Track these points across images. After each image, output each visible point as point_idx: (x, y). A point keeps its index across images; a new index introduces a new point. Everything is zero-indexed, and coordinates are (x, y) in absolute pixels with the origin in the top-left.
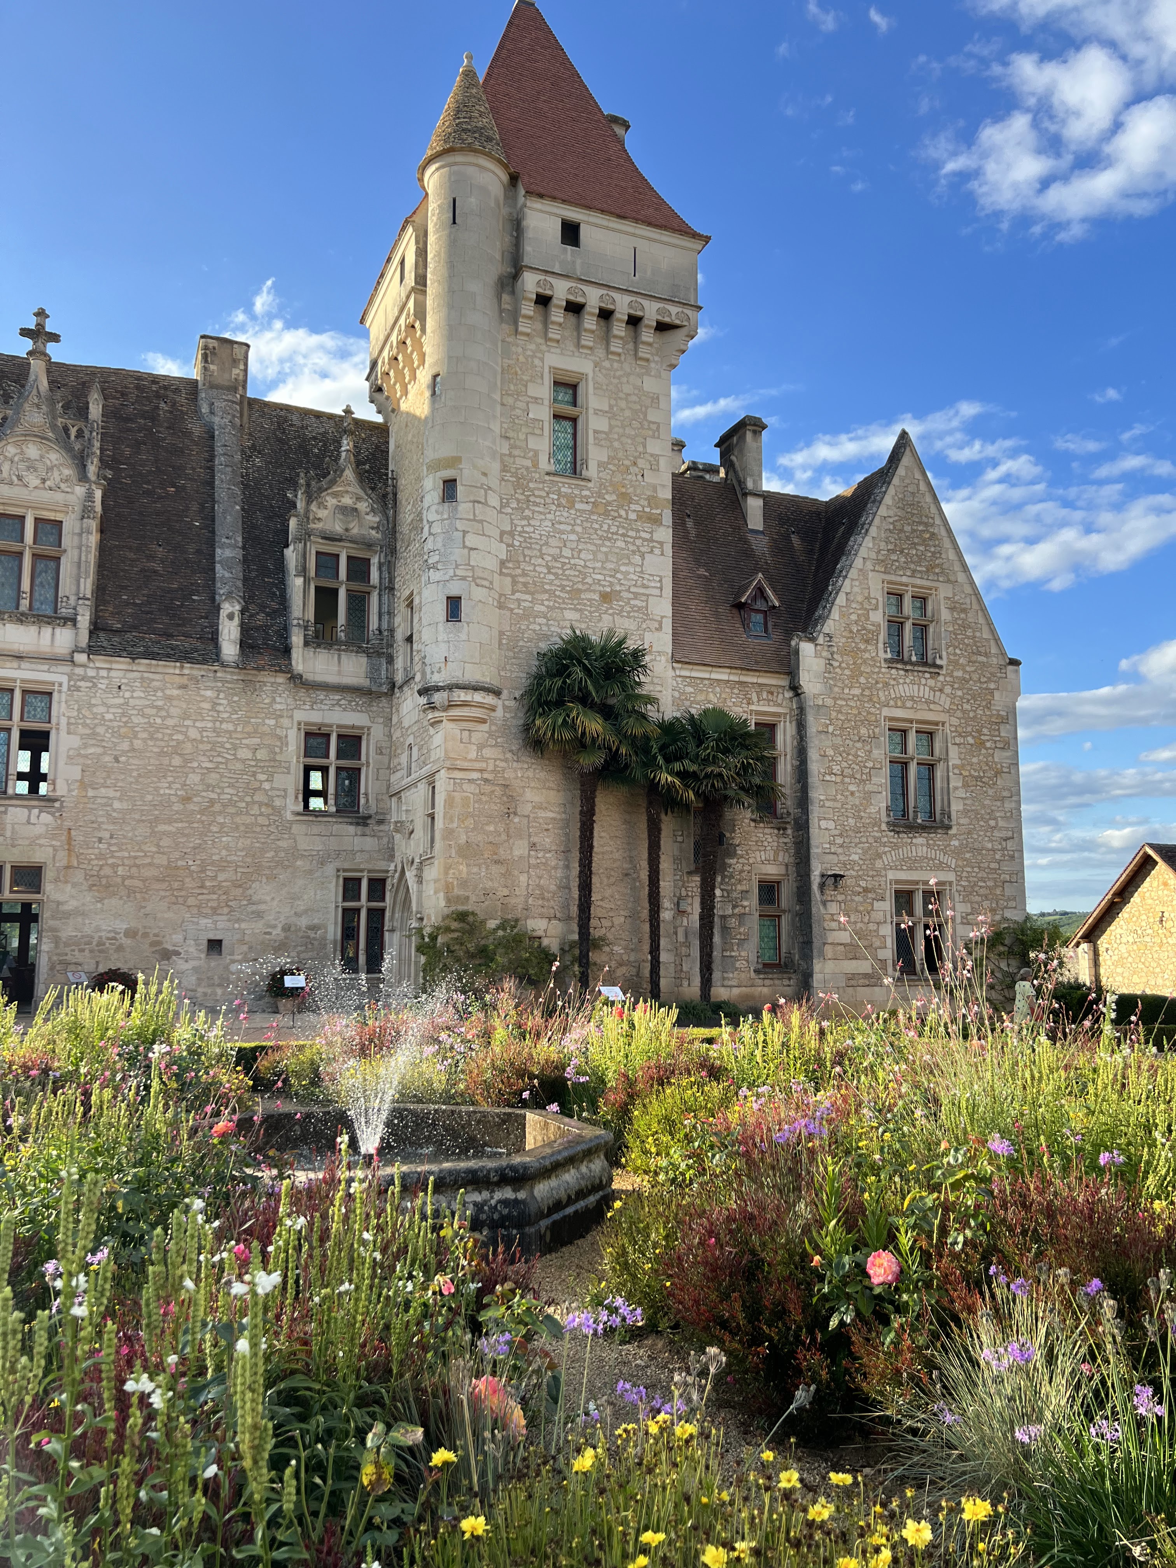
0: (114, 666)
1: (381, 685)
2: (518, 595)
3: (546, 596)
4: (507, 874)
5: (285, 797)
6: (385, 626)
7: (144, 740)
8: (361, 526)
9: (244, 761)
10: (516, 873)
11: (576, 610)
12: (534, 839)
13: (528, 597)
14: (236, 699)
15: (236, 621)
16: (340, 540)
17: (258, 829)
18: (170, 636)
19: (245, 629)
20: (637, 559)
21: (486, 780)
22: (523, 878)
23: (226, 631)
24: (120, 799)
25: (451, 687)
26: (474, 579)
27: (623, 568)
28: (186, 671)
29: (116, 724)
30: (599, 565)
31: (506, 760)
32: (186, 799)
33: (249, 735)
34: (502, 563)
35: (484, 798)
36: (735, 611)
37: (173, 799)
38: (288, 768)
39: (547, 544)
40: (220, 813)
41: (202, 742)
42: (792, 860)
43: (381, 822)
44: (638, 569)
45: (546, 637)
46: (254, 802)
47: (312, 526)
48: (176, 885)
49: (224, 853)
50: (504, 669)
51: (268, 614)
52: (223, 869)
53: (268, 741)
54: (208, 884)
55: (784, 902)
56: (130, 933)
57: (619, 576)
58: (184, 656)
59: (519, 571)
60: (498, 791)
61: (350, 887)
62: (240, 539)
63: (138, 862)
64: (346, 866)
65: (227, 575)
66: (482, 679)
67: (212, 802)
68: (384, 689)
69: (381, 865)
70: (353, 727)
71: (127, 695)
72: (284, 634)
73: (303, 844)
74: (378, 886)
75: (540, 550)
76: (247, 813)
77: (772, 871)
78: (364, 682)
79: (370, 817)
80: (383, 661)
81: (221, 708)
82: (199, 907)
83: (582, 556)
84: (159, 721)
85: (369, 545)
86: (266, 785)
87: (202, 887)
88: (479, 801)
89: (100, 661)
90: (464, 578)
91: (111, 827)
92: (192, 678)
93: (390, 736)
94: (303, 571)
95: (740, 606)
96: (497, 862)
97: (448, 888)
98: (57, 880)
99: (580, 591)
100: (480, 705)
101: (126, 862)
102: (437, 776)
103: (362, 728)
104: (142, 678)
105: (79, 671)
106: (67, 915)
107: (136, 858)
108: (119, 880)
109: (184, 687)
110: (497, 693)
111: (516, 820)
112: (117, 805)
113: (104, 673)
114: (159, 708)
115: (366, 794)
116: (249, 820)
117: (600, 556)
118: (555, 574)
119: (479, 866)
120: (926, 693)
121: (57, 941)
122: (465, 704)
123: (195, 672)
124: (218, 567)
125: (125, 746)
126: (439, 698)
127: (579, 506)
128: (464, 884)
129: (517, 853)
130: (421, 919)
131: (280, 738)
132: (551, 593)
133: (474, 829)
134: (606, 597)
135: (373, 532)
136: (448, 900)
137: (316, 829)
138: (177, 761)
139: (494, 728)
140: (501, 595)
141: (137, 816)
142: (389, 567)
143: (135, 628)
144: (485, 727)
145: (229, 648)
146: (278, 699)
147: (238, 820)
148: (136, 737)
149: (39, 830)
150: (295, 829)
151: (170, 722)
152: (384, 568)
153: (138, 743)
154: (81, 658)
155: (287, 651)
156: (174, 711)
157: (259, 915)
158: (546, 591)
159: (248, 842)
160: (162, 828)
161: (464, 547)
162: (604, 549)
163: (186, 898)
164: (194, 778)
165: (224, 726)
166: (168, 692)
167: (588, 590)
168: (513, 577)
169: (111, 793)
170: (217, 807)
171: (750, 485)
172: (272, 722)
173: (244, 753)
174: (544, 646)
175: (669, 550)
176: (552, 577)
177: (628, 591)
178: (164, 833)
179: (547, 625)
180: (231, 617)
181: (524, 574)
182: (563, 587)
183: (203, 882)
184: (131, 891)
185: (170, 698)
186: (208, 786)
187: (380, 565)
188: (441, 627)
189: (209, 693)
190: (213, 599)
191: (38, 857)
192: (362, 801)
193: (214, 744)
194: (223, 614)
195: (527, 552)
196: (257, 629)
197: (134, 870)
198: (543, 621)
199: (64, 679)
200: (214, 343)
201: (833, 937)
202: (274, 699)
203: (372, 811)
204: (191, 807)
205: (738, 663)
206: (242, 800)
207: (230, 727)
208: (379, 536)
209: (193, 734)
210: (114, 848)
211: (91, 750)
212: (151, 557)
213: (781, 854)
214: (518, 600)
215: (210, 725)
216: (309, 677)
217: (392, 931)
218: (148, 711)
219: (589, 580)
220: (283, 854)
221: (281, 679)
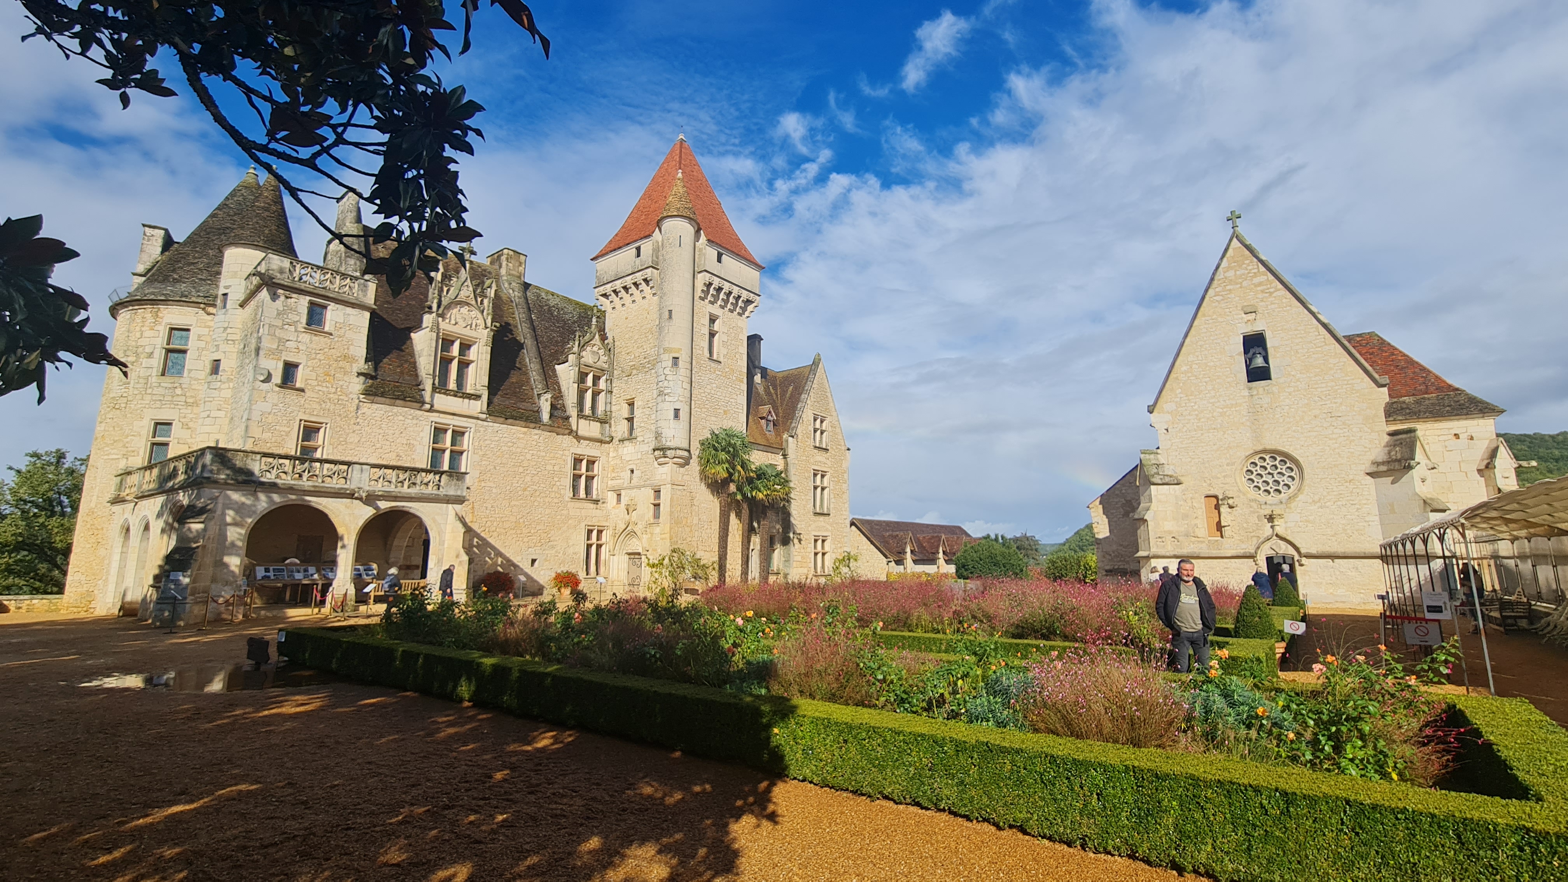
0: (497, 422)
1: (606, 437)
2: (696, 409)
4: (691, 531)
5: (563, 489)
6: (607, 410)
7: (507, 459)
8: (599, 361)
9: (549, 471)
11: (715, 417)
12: (700, 516)
13: (700, 410)
14: (547, 440)
15: (549, 403)
16: (592, 367)
17: (553, 505)
18: (520, 407)
19: (552, 406)
20: (735, 397)
21: (684, 490)
23: (545, 407)
25: (676, 449)
26: (686, 402)
27: (731, 400)
28: (527, 426)
29: (496, 450)
30: (723, 398)
31: (691, 481)
32: (525, 490)
33: (552, 459)
37: (519, 489)
38: (565, 475)
39: (706, 388)
40: (538, 496)
41: (532, 461)
43: (603, 503)
44: (735, 401)
46: (552, 491)
47: (580, 359)
48: (519, 532)
49: (539, 516)
51: (555, 399)
52: (539, 524)
53: (559, 462)
54: (532, 531)
57: (729, 403)
59: (697, 399)
61: (590, 534)
63: (503, 520)
64: (590, 524)
65: (540, 378)
66: (686, 446)
67: (535, 491)
68: (607, 439)
69: (603, 523)
70: (593, 457)
71: (501, 436)
72: (566, 410)
73: (571, 513)
74: (600, 533)
75: (704, 390)
76: (549, 497)
77: (774, 531)
78: (599, 436)
79: (598, 501)
80: (606, 426)
81: (540, 445)
82: (528, 542)
83: (718, 394)
84: (513, 449)
85: (601, 370)
86: (558, 483)
87: (530, 533)
88: (682, 499)
89: (490, 419)
90: (682, 401)
91: (493, 502)
92: (527, 430)
93: (608, 462)
94: (571, 380)
95: (762, 418)
99: (716, 409)
100: (686, 458)
101: (499, 520)
102: (662, 486)
103: (596, 457)
104: (509, 431)
105: (480, 423)
107: (502, 517)
109: (525, 433)
110: (689, 451)
111: (694, 507)
113: (492, 425)
115: (597, 489)
116: (550, 500)
117: (724, 394)
119: (681, 527)
120: (824, 460)
123: (529, 428)
124: (534, 373)
125: (499, 461)
126: (669, 453)
127: (717, 372)
128: (677, 537)
130: (647, 550)
131: (563, 460)
133: (680, 511)
134: (725, 412)
135: (604, 364)
136: (670, 544)
137: (576, 505)
138: (521, 470)
139: (688, 467)
140: (691, 409)
141: (503, 497)
142: (611, 382)
143: (503, 401)
144: (685, 467)
145: (545, 416)
146: (564, 442)
147: (546, 500)
148: (503, 457)
150: (567, 505)
151: (519, 450)
152: (609, 382)
153: (505, 460)
154: (484, 416)
155: (568, 420)
156: (521, 445)
157: (553, 547)
159: (549, 511)
160: (513, 503)
161: (683, 388)
162: (725, 392)
163: (523, 538)
164: (528, 478)
165: (541, 453)
166: (518, 436)
167: (719, 408)
168: (695, 401)
169: (492, 484)
170: (537, 493)
171: (757, 363)
172: (561, 453)
173: (549, 467)
175: (745, 394)
177: (734, 410)
178: (514, 505)
179: (706, 423)
180: (547, 400)
181: (699, 400)
182: (711, 407)
183: (530, 530)
184: (500, 534)
185: (519, 439)
186: (534, 483)
187: (606, 379)
188: (672, 421)
189: (537, 437)
190: (533, 390)
192: (595, 493)
193: (537, 462)
194: (543, 398)
195: (700, 391)
196: (554, 408)
197: (501, 524)
198: (704, 421)
199: (473, 426)
200: (511, 253)
201: (796, 558)
202: (562, 442)
203: (600, 497)
204: (527, 493)
205: (765, 443)
206: (547, 490)
207: (544, 454)
208: (606, 366)
209: (529, 456)
210: (493, 513)
211: (484, 463)
213: (776, 524)
214: (696, 411)
215: (535, 453)
216: (578, 433)
218: (510, 444)
219: (719, 404)
220: (564, 517)
221: (566, 433)
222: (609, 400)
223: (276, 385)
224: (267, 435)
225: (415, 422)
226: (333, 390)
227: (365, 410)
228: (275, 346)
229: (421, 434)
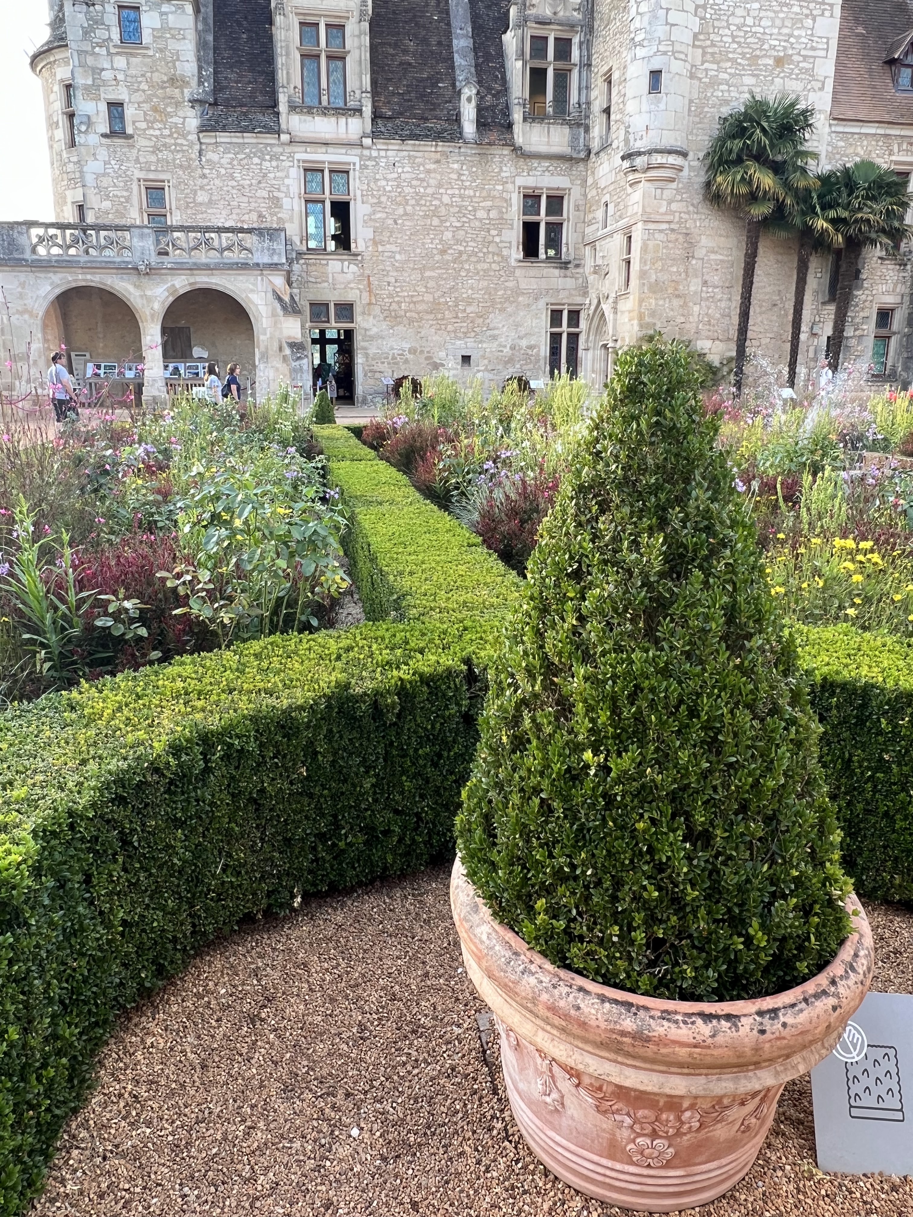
0: (390, 147)
1: (579, 152)
2: (706, 65)
3: (729, 64)
4: (685, 305)
5: (510, 248)
6: (583, 100)
7: (413, 206)
8: (565, 9)
9: (481, 220)
10: (691, 304)
11: (753, 75)
12: (706, 277)
13: (715, 67)
14: (474, 169)
15: (473, 103)
16: (549, 24)
17: (492, 273)
18: (426, 119)
19: (480, 110)
20: (809, 22)
21: (672, 230)
22: (696, 308)
23: (466, 113)
24: (400, 253)
25: (650, 152)
26: (673, 52)
27: (796, 33)
28: (439, 149)
29: (393, 194)
30: (775, 31)
31: (688, 213)
32: (443, 252)
33: (485, 199)
34: (695, 36)
35: (671, 245)
36: (887, 67)
37: (435, 252)
38: (512, 225)
39: (733, 14)
40: (467, 261)
41: (452, 206)
42: (908, 291)
43: (577, 266)
44: (809, 32)
45: (726, 102)
46: (488, 252)
47: (528, 12)
48: (440, 316)
49: (470, 292)
50: (691, 133)
51: (494, 96)
52: (469, 304)
53: (498, 203)
54: (460, 315)
55: (895, 327)
56: (412, 351)
57: (792, 40)
58: (438, 136)
59: (708, 43)
60: (681, 238)
61: (556, 317)
62: (470, 30)
63: (414, 299)
64: (553, 301)
65: (464, 63)
66: (674, 143)
67: (460, 253)
68: (582, 155)
69: (578, 300)
70: (558, 189)
71: (400, 170)
72: (506, 112)
73: (523, 285)
74: (574, 316)
75: (727, 21)
76: (484, 261)
77: (889, 300)
78: (567, 150)
79: (569, 262)
80: (582, 130)
81: (464, 178)
82: (455, 331)
83: (763, 23)
84: (422, 190)
85: (572, 26)
86: (497, 239)
87: (457, 317)
88: (666, 247)
89: (381, 144)
90: (665, 53)
91: (395, 274)
92: (443, 153)
93: (585, 195)
94: (521, 55)
95: (891, 62)
96: (678, 296)
97: (641, 317)
98: (364, 313)
99: (758, 57)
100: (673, 167)
101: (407, 299)
102: (634, 228)
103: (565, 189)
104: (409, 156)
105: (366, 152)
106: (372, 338)
107: (412, 296)
108: (403, 313)
109: (438, 162)
110: (685, 155)
111: (694, 262)
112: (398, 257)
113: (383, 153)
114: (422, 180)
115: (567, 244)
116: (486, 266)
117: (778, 22)
118: (739, 43)
119: (665, 299)
121: (367, 356)
122: (661, 166)
123: (445, 149)
124: (456, 56)
125: (401, 211)
126: (640, 161)
128: (653, 314)
129: (692, 288)
130: (616, 341)
131: (506, 201)
132: (733, 61)
133: (661, 270)
134: (779, 62)
135: (575, 14)
136: (641, 326)
137: (533, 272)
138: (436, 222)
139: (680, 185)
140: (692, 66)
141: (411, 266)
142: (587, 45)
143: (401, 114)
144: (674, 185)
145: (469, 128)
146: (504, 169)
147: (479, 267)
148: (407, 204)
149: (350, 277)
150: (518, 272)
151: (430, 191)
152: (584, 46)
153: (409, 209)
154: (367, 142)
155: (510, 126)
156: (432, 182)
157: (494, 338)
158: (729, 60)
159: (485, 283)
160: (427, 274)
161: (667, 23)
162: (781, 15)
163: (446, 325)
165: (467, 192)
166: (428, 167)
167: (765, 56)
168: (703, 48)
169: (393, 248)
170: (464, 257)
172: (500, 187)
173: (481, 214)
174: (725, 111)
175: (838, 11)
176: (735, 46)
177: (799, 54)
178: (430, 277)
179: (729, 91)
180: (469, 100)
181: (713, 45)
182: (743, 54)
183: (457, 314)
184: (411, 321)
185: (428, 172)
186: (457, 240)
187: (581, 43)
188: (644, 98)
189: (456, 166)
190: (454, 85)
191: (350, 296)
192: (564, 250)
193: (460, 207)
194: (464, 97)
195: (716, 23)
196: (487, 109)
197: (412, 305)
198: (724, 87)
199: (356, 160)
202: (501, 168)
203: (571, 258)
204: (448, 257)
205: (887, 118)
206: (481, 251)
207: (471, 193)
208: (580, 17)
209: (446, 199)
210: (398, 290)
211: (378, 216)
212: (405, 52)
213: (899, 285)
214: (706, 70)
215: (457, 192)
216: (527, 148)
217: (587, 350)
218: (414, 183)
219: (766, 46)
220: (509, 292)
221: (506, 151)
222: (584, 84)
223: (104, 136)
224: (107, 204)
225: (274, 163)
226: (167, 132)
227: (210, 155)
228: (90, 82)
229: (287, 181)
